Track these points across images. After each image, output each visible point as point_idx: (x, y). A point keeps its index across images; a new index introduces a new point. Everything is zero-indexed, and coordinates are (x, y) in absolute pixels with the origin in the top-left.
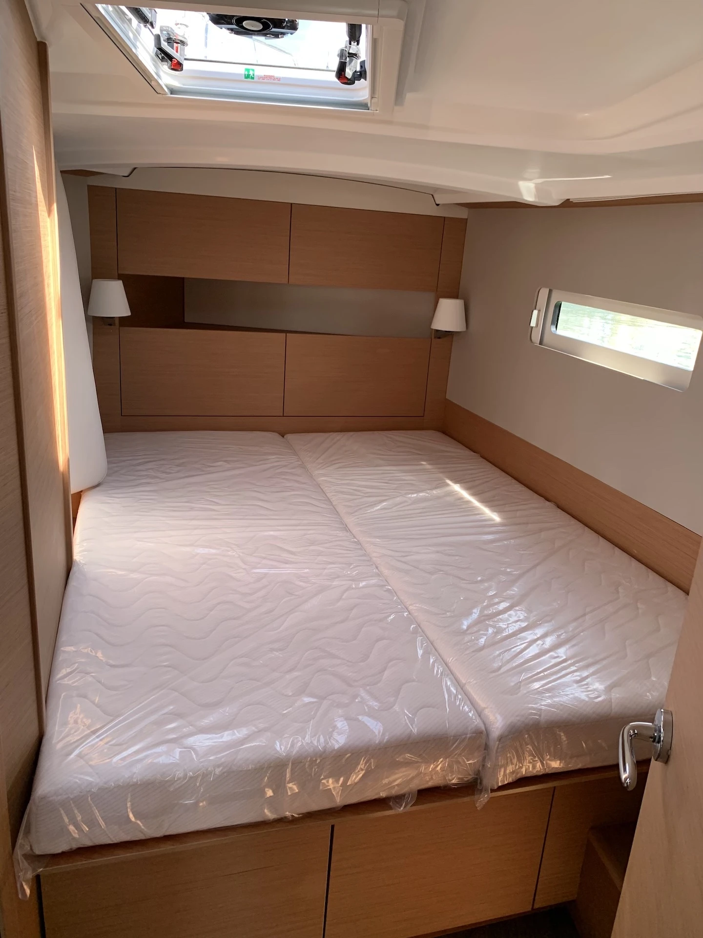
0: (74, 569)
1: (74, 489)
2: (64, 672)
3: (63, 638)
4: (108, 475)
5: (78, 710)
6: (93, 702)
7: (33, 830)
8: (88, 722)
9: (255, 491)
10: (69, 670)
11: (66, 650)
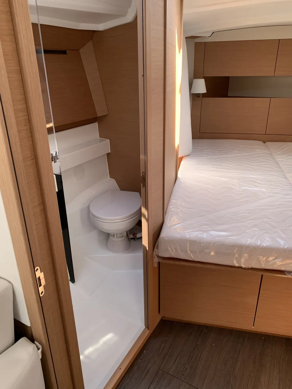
0: (178, 179)
1: (180, 156)
2: (171, 207)
3: (172, 198)
4: (192, 152)
5: (175, 217)
6: (180, 216)
7: (159, 247)
8: (178, 221)
9: (248, 161)
10: (173, 207)
11: (173, 201)
